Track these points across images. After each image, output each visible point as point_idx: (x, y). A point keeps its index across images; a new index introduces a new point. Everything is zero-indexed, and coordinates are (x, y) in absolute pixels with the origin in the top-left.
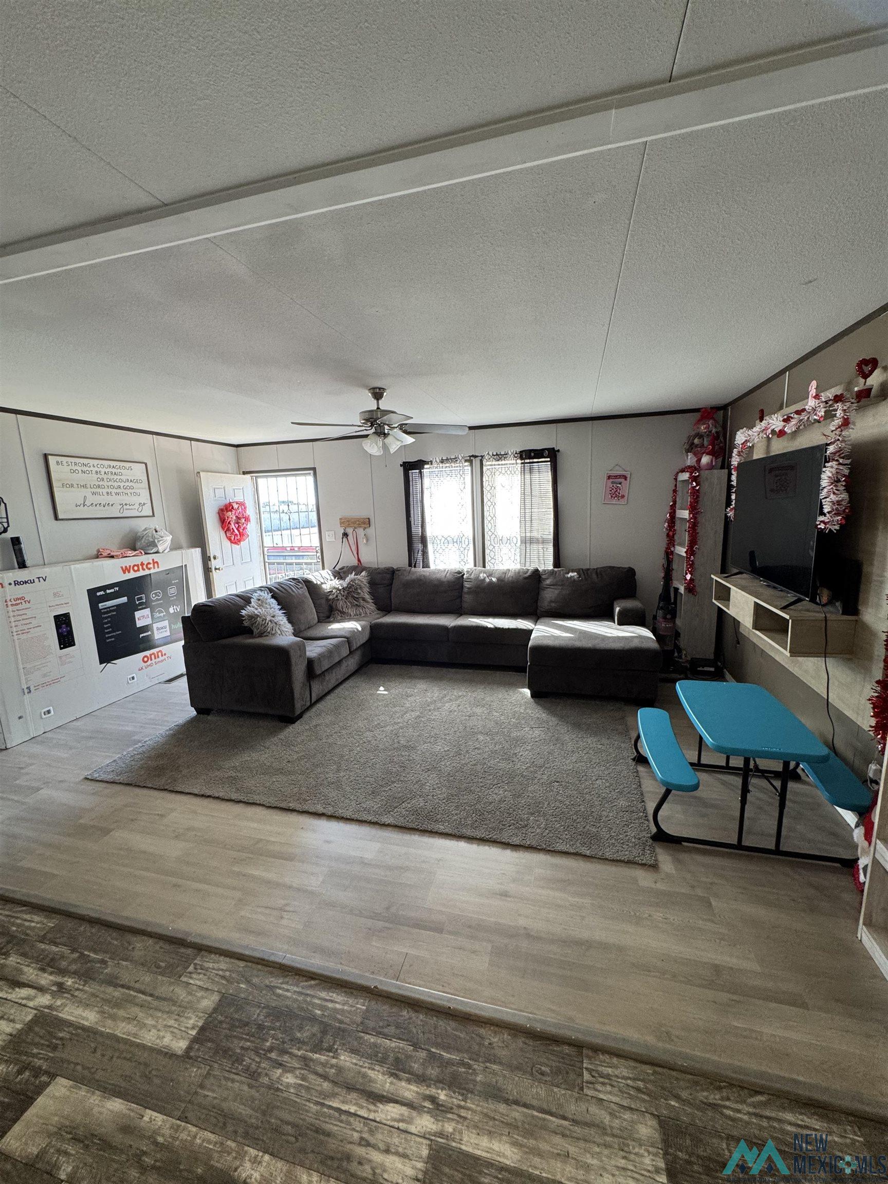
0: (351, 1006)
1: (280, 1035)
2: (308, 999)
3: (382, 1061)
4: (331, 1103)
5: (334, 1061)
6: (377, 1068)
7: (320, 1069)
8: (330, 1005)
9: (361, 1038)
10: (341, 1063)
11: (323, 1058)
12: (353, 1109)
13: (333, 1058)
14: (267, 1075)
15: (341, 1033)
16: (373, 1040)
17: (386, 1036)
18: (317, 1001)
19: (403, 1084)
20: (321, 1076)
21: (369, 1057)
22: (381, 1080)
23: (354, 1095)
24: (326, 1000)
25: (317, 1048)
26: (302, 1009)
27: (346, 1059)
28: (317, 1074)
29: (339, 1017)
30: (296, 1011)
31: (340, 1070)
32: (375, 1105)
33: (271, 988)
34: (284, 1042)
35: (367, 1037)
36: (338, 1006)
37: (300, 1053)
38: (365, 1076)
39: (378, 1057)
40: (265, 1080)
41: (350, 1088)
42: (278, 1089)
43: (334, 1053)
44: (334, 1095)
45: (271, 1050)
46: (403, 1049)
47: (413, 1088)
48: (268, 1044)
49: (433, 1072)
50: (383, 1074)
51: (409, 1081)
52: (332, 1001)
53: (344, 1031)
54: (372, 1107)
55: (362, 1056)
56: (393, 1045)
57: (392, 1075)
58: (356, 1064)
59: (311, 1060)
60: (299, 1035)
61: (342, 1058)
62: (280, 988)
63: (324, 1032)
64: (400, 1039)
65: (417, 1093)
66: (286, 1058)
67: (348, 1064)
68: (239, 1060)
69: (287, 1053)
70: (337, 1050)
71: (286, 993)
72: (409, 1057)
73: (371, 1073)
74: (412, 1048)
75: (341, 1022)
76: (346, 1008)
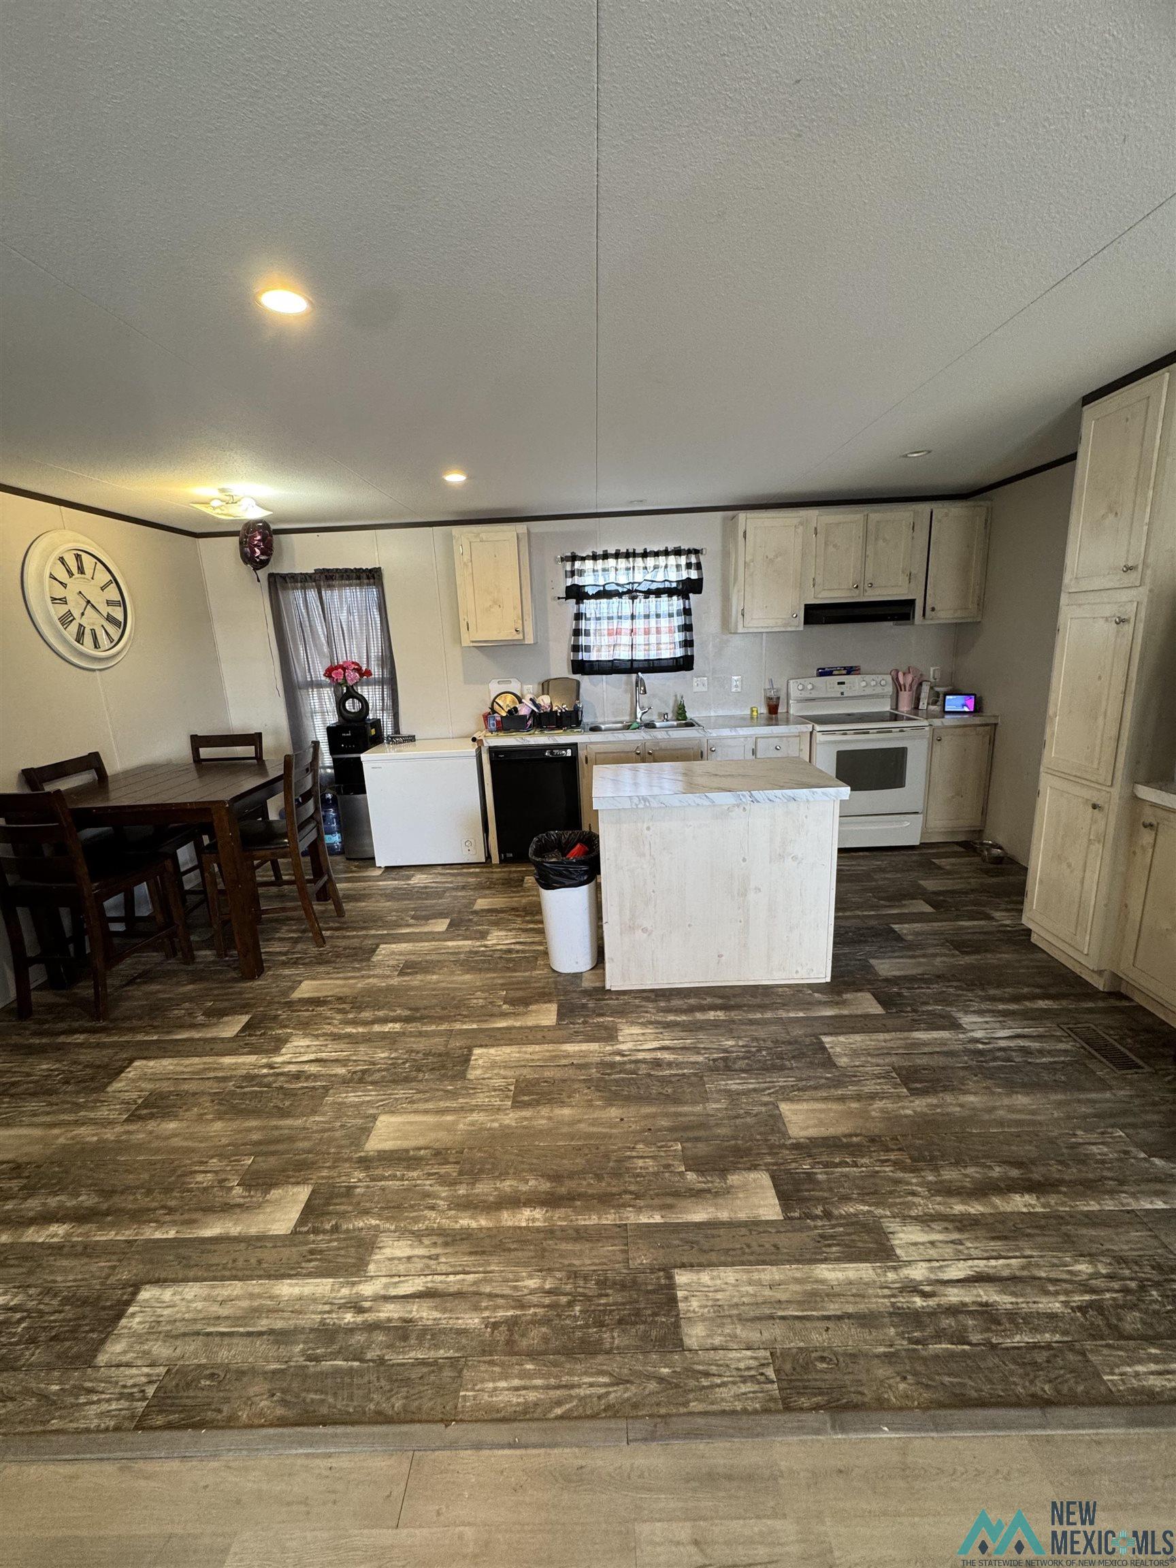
0: (483, 1390)
1: (568, 1322)
2: (552, 1381)
3: (425, 1330)
4: (477, 1275)
5: (486, 1314)
6: (430, 1322)
7: (501, 1301)
8: (516, 1382)
9: (457, 1351)
10: (474, 1315)
11: (501, 1314)
12: (451, 1278)
13: (488, 1317)
14: (561, 1279)
15: (487, 1349)
16: (442, 1353)
17: (423, 1363)
18: (539, 1382)
19: (396, 1316)
20: (497, 1296)
21: (443, 1331)
22: (424, 1313)
23: (452, 1290)
24: (525, 1388)
25: (512, 1323)
26: (555, 1364)
27: (472, 1321)
28: (502, 1296)
29: (497, 1369)
30: (563, 1359)
31: (476, 1308)
32: (427, 1287)
33: (619, 1381)
34: (558, 1315)
35: (451, 1353)
36: (503, 1384)
37: (532, 1311)
38: (444, 1311)
39: (432, 1335)
40: (558, 1275)
41: (459, 1295)
42: (540, 1271)
43: (489, 1323)
44: (475, 1283)
45: (570, 1304)
46: (399, 1353)
47: (383, 1315)
48: (578, 1308)
49: (359, 1338)
50: (421, 1318)
51: (389, 1320)
52: (517, 1389)
53: (484, 1353)
54: (429, 1285)
55: (451, 1329)
56: (412, 1354)
57: (411, 1321)
58: (458, 1318)
59: (513, 1308)
60: (544, 1330)
61: (476, 1321)
62: (605, 1385)
63: (510, 1342)
64: (403, 1364)
65: (379, 1312)
66: (547, 1301)
67: (467, 1316)
68: (602, 1283)
69: (548, 1306)
70: (486, 1327)
71: (591, 1380)
72: (390, 1346)
73: (437, 1315)
74: (386, 1358)
75: (491, 1363)
76: (491, 1385)
